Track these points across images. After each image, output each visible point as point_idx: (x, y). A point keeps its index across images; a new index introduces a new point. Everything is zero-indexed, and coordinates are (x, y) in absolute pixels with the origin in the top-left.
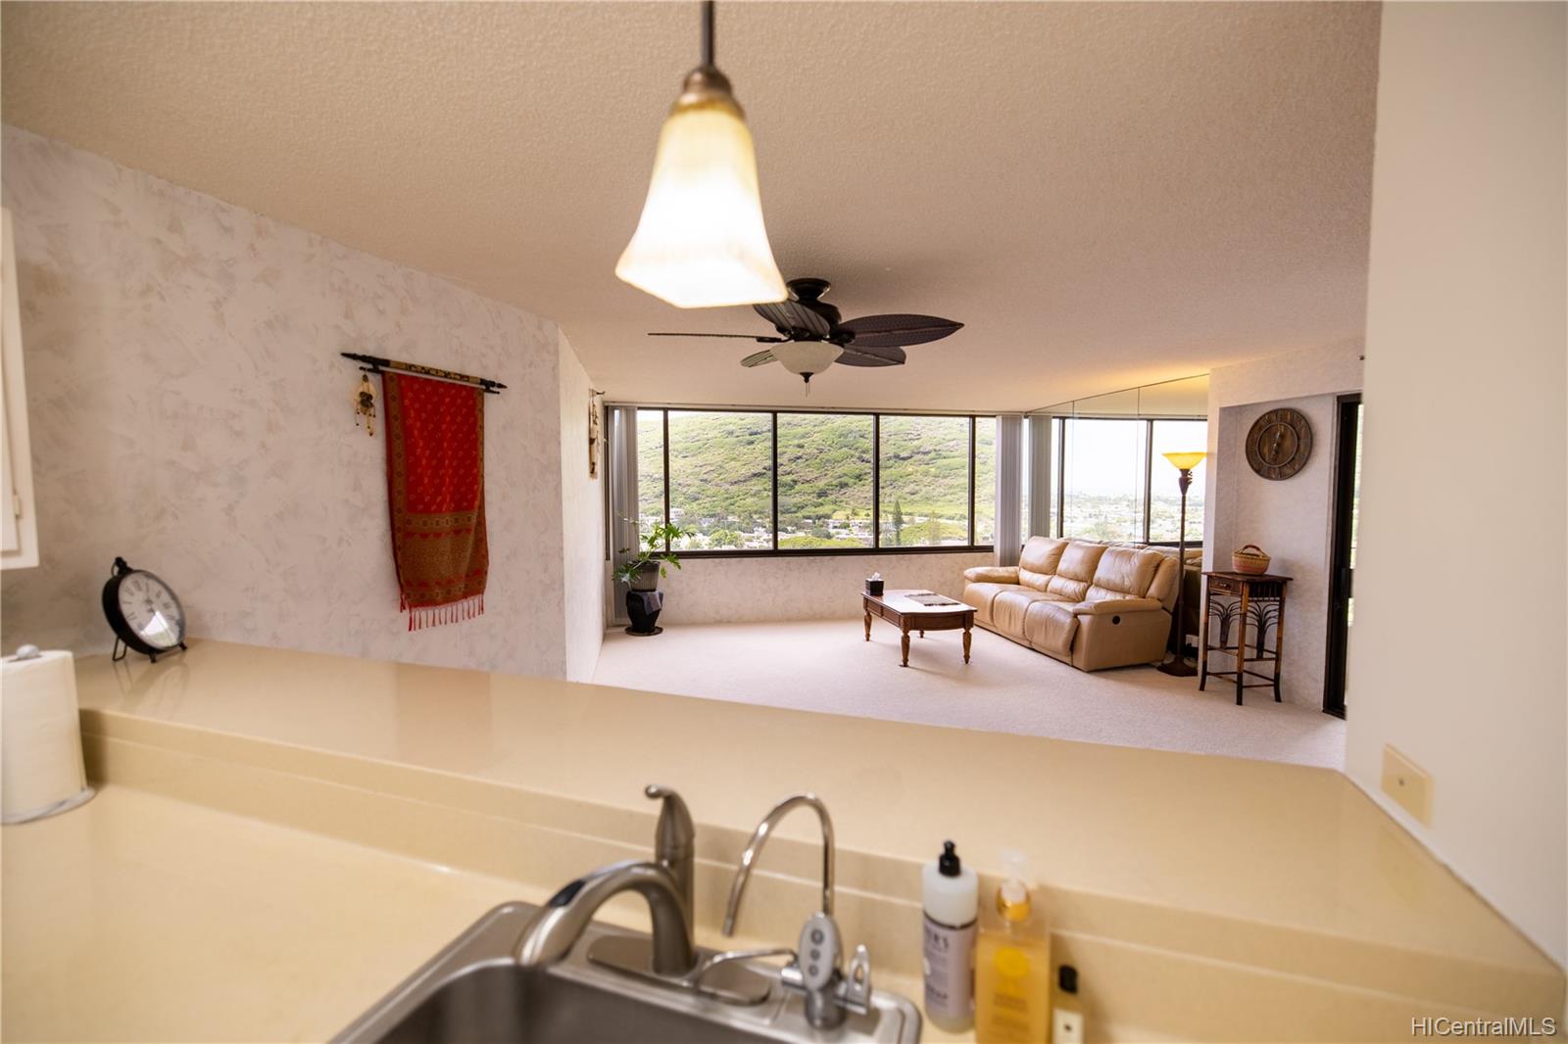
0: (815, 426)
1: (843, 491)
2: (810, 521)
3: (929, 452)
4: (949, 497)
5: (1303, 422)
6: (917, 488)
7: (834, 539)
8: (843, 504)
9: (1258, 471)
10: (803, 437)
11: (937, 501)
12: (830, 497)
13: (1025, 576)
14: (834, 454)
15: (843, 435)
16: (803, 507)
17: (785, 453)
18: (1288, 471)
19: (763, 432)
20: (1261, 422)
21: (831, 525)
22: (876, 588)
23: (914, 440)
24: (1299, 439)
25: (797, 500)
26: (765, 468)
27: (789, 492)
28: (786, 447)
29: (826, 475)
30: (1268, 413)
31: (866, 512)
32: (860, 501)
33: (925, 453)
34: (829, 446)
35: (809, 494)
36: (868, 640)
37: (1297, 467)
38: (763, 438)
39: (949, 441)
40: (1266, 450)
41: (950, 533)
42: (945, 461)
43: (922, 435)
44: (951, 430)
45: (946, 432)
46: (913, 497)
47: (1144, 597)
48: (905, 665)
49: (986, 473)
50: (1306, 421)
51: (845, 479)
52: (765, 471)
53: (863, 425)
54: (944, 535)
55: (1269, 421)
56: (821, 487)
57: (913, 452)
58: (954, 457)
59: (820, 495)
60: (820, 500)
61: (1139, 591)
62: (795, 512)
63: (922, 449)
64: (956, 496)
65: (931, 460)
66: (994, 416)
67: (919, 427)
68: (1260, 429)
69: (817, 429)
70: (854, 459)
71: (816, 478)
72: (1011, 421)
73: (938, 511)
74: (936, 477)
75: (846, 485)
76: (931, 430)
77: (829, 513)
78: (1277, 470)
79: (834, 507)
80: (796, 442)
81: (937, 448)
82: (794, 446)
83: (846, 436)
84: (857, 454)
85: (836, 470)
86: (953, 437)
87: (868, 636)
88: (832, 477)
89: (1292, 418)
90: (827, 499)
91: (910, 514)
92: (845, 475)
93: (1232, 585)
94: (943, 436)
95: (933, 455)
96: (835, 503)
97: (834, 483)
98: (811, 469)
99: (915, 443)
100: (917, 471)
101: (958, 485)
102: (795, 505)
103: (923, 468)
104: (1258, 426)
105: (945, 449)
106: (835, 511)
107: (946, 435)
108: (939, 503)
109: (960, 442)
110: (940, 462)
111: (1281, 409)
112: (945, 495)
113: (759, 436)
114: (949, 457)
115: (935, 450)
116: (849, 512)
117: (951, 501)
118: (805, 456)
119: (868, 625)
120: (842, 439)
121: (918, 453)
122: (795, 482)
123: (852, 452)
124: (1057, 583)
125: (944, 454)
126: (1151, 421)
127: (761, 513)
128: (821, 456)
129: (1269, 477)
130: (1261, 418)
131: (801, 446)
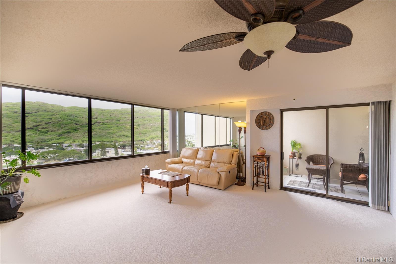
0: (57, 112)
1: (69, 134)
2: (55, 145)
3: (100, 123)
4: (107, 136)
5: (271, 115)
6: (97, 133)
7: (66, 150)
8: (69, 138)
9: (259, 128)
10: (52, 115)
11: (103, 137)
12: (63, 136)
13: (184, 160)
14: (65, 122)
15: (69, 116)
16: (51, 140)
17: (43, 121)
18: (267, 128)
19: (33, 113)
20: (260, 115)
21: (64, 146)
22: (147, 172)
23: (95, 119)
24: (271, 119)
25: (49, 137)
26: (34, 126)
27: (45, 135)
28: (44, 119)
29: (61, 129)
30: (261, 113)
31: (78, 141)
32: (76, 137)
33: (99, 123)
34: (63, 119)
35: (54, 135)
36: (143, 193)
37: (270, 127)
38: (33, 115)
39: (107, 120)
40: (261, 122)
41: (108, 146)
42: (106, 125)
43: (98, 117)
44: (107, 117)
45: (106, 117)
46: (95, 136)
47: (230, 164)
48: (170, 203)
49: (118, 129)
50: (272, 115)
51: (69, 130)
52: (33, 127)
53: (77, 113)
54: (106, 147)
55: (262, 115)
56: (60, 133)
57: (95, 123)
58: (108, 124)
59: (59, 136)
60: (59, 137)
61: (229, 163)
62: (48, 142)
63: (98, 122)
64: (109, 136)
65: (101, 125)
66: (169, 110)
67: (97, 115)
68: (259, 117)
69: (58, 113)
70: (73, 124)
71: (57, 130)
72: (173, 111)
73: (104, 140)
74: (103, 130)
75: (70, 132)
76: (101, 116)
77: (63, 142)
78: (265, 127)
79: (65, 139)
80: (48, 117)
81: (103, 121)
82: (48, 118)
83: (70, 116)
84: (74, 122)
85: (66, 127)
86: (108, 118)
87: (143, 191)
88: (64, 129)
89: (268, 114)
90: (62, 137)
91: (94, 141)
92: (70, 129)
93: (262, 159)
94: (105, 118)
95: (102, 123)
96: (66, 138)
97: (65, 131)
98: (55, 127)
99: (96, 120)
100: (96, 128)
101: (110, 132)
102: (48, 139)
103: (99, 127)
104: (259, 116)
105: (105, 122)
106: (65, 141)
107: (106, 118)
108: (104, 138)
109: (110, 120)
110: (104, 126)
111: (265, 112)
112: (106, 135)
113: (30, 114)
114: (107, 124)
115: (102, 122)
116: (71, 141)
117: (108, 137)
118: (52, 122)
119: (143, 187)
120: (68, 117)
121: (97, 123)
122: (48, 131)
123: (72, 122)
124: (197, 162)
125: (105, 123)
126: (202, 115)
127: (31, 142)
128: (59, 122)
129: (262, 129)
130: (259, 114)
131: (51, 119)
